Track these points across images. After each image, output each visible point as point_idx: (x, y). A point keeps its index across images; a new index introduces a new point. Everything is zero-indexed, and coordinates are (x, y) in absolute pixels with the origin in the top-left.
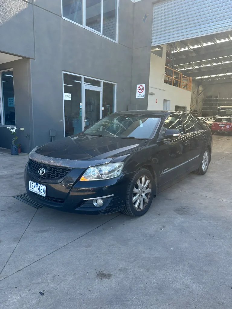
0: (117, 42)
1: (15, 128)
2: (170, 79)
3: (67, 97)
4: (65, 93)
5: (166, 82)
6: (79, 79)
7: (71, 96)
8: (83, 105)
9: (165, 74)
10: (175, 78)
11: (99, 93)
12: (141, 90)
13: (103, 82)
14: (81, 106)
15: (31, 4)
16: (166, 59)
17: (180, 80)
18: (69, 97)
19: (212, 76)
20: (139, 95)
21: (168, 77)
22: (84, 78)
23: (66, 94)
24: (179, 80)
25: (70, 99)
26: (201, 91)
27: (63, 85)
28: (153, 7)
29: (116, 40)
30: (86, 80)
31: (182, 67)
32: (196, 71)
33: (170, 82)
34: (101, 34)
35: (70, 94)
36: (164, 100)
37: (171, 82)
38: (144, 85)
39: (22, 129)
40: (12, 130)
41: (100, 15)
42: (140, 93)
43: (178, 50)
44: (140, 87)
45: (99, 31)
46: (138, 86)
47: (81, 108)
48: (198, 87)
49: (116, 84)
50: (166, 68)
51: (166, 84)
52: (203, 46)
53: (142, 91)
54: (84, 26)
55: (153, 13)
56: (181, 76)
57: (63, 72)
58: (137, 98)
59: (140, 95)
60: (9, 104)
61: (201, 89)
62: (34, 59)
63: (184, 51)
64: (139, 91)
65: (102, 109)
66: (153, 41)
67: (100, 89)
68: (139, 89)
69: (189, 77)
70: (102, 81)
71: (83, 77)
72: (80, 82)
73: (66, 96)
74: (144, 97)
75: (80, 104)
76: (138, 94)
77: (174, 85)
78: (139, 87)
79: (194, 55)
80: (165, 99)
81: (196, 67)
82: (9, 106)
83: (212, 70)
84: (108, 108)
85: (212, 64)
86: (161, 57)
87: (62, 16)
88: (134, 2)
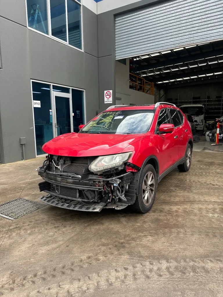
0: (83, 51)
2: (134, 84)
3: (37, 104)
4: (34, 101)
5: (131, 87)
6: (48, 86)
7: (40, 103)
8: (53, 112)
9: (130, 80)
10: (139, 83)
11: (68, 99)
12: (109, 95)
13: (72, 89)
16: (130, 66)
17: (144, 85)
18: (39, 104)
19: (171, 81)
21: (133, 83)
24: (142, 86)
25: (39, 106)
26: (162, 95)
27: (32, 92)
28: (115, 18)
29: (82, 49)
30: (54, 87)
31: (144, 73)
32: (157, 77)
33: (134, 87)
34: (67, 43)
35: (39, 102)
37: (136, 87)
38: (111, 91)
41: (65, 26)
42: (108, 99)
43: (140, 58)
44: (107, 93)
45: (66, 41)
46: (105, 92)
47: (51, 114)
48: (160, 91)
49: (84, 90)
50: (130, 75)
51: (130, 89)
52: (161, 54)
53: (110, 97)
54: (50, 36)
56: (144, 81)
57: (32, 80)
58: (105, 103)
59: (108, 101)
61: (162, 92)
62: (1, 68)
63: (145, 58)
64: (107, 96)
65: (72, 114)
67: (69, 96)
68: (107, 94)
69: (152, 83)
70: (71, 88)
71: (52, 84)
72: (49, 89)
73: (35, 103)
74: (112, 102)
75: (50, 110)
76: (106, 99)
77: (138, 90)
78: (106, 93)
79: (154, 62)
80: (131, 103)
81: (157, 73)
83: (171, 75)
84: (78, 113)
85: (170, 70)
86: (126, 64)
87: (28, 27)
88: (97, 13)
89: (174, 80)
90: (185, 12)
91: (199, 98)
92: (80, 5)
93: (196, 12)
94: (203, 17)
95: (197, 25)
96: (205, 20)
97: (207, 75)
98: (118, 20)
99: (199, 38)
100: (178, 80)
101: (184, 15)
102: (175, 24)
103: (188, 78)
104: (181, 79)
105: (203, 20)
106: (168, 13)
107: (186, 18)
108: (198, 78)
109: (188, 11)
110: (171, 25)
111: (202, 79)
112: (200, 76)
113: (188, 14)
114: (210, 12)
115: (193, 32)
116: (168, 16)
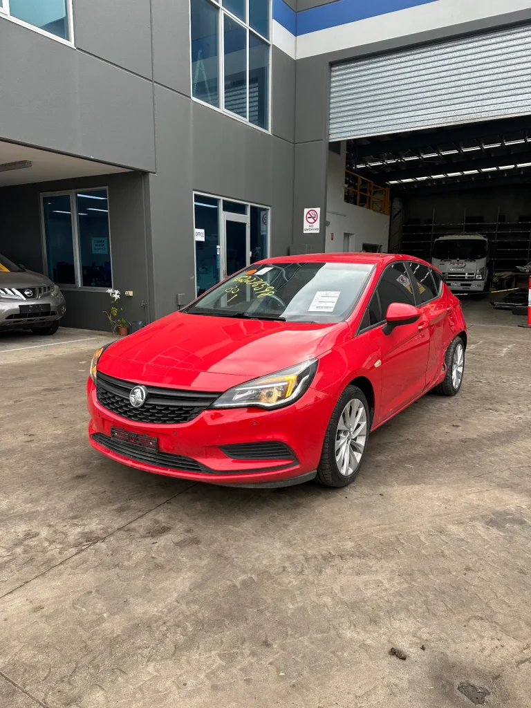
0: (269, 132)
1: (117, 292)
2: (351, 193)
3: (200, 235)
5: (347, 199)
6: (215, 202)
7: (204, 234)
8: (222, 249)
9: (346, 186)
10: (361, 190)
11: (244, 225)
12: (313, 218)
13: (251, 207)
14: (218, 250)
15: (151, 81)
17: (370, 193)
18: (202, 235)
19: (419, 179)
20: (308, 227)
21: (349, 190)
22: (223, 201)
23: (197, 230)
24: (367, 194)
25: (202, 239)
26: (398, 210)
27: (194, 214)
28: (331, 71)
29: (268, 130)
33: (352, 198)
34: (246, 121)
35: (203, 231)
36: (345, 234)
38: (318, 210)
39: (131, 293)
40: (114, 296)
42: (310, 224)
44: (310, 212)
45: (245, 117)
46: (306, 211)
47: (218, 253)
49: (269, 208)
50: (346, 174)
51: (347, 204)
53: (315, 221)
54: (222, 109)
55: (330, 82)
56: (370, 186)
57: (194, 192)
58: (304, 232)
59: (311, 228)
60: (95, 249)
62: (154, 173)
64: (309, 220)
65: (249, 254)
66: (331, 132)
67: (245, 219)
68: (309, 216)
69: (385, 188)
70: (249, 204)
71: (222, 199)
74: (318, 232)
75: (218, 247)
76: (306, 225)
77: (360, 205)
78: (308, 213)
80: (347, 232)
81: (389, 162)
82: (94, 252)
83: (420, 166)
84: (258, 252)
85: (420, 156)
86: (339, 154)
87: (192, 97)
88: (296, 57)
89: (426, 178)
90: (469, 58)
91: (480, 219)
92: (269, 45)
93: (488, 60)
94: (502, 70)
95: (490, 84)
96: (505, 75)
97: (501, 168)
98: (337, 71)
99: (492, 108)
100: (434, 177)
101: (466, 64)
102: (448, 79)
103: (458, 174)
104: (442, 176)
105: (500, 76)
106: (436, 58)
107: (469, 70)
108: (481, 174)
109: (473, 57)
110: (441, 81)
111: (490, 177)
112: (483, 170)
113: (474, 63)
114: (514, 62)
115: (481, 97)
116: (436, 64)
